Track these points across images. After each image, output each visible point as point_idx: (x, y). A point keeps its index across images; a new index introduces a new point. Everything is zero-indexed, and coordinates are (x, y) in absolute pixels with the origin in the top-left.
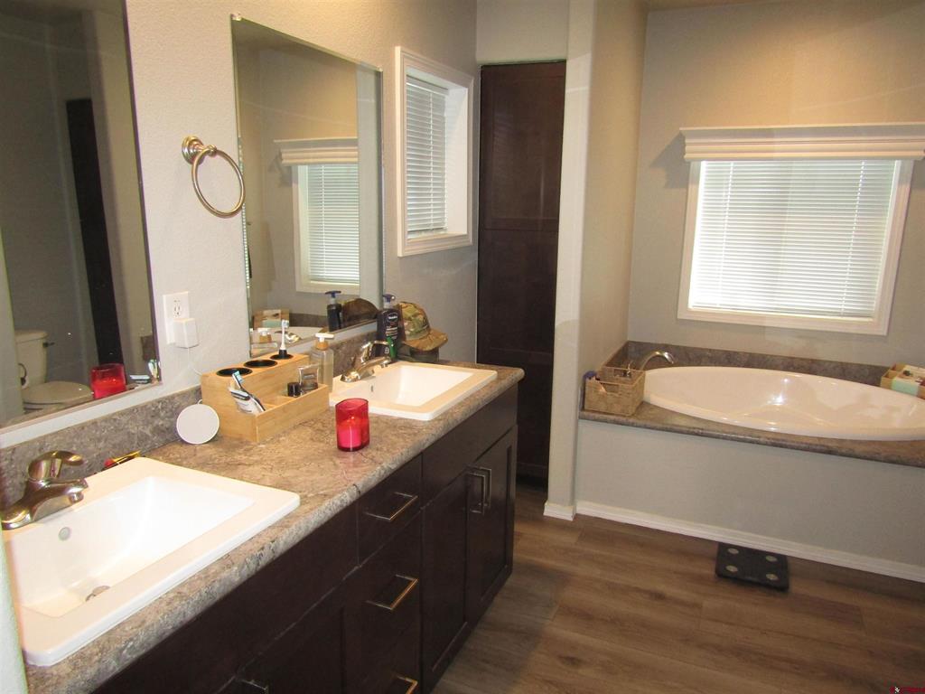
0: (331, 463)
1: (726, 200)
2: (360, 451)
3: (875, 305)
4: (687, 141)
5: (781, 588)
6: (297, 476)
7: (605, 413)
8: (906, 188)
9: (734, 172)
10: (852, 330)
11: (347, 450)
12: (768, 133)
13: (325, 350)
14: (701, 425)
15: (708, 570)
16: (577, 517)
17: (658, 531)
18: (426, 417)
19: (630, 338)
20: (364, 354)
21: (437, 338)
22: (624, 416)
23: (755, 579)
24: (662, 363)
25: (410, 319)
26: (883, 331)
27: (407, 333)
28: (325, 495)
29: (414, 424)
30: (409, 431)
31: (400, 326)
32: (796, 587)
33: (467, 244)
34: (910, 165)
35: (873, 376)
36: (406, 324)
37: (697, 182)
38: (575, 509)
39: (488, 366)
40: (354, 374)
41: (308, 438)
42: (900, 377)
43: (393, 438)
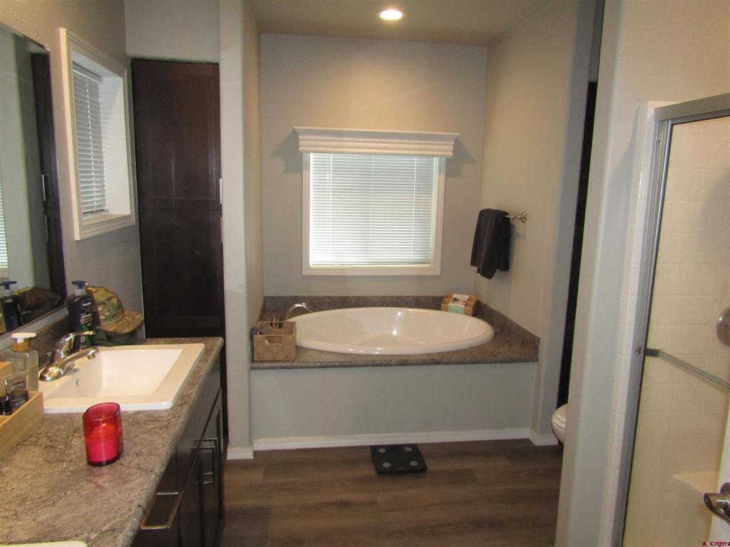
0: (92, 485)
1: (330, 180)
2: (118, 461)
3: (431, 254)
4: (300, 137)
5: (422, 470)
6: (58, 516)
7: (272, 361)
8: (443, 176)
9: (333, 162)
10: (421, 273)
11: (99, 464)
12: (340, 134)
13: (26, 351)
14: (349, 359)
15: (370, 471)
16: (256, 453)
17: (323, 449)
18: (165, 404)
19: (266, 295)
20: (65, 347)
21: (134, 319)
22: (288, 361)
23: (404, 469)
24: (301, 311)
25: (104, 303)
26: (438, 272)
27: (102, 317)
28: (113, 530)
29: (156, 415)
30: (157, 424)
31: (93, 311)
32: (431, 466)
33: (131, 224)
34: (444, 161)
35: (436, 303)
36: (100, 309)
37: (308, 169)
38: (253, 448)
39: (188, 339)
40: (54, 370)
41: (41, 460)
42: (453, 302)
43: (146, 436)
